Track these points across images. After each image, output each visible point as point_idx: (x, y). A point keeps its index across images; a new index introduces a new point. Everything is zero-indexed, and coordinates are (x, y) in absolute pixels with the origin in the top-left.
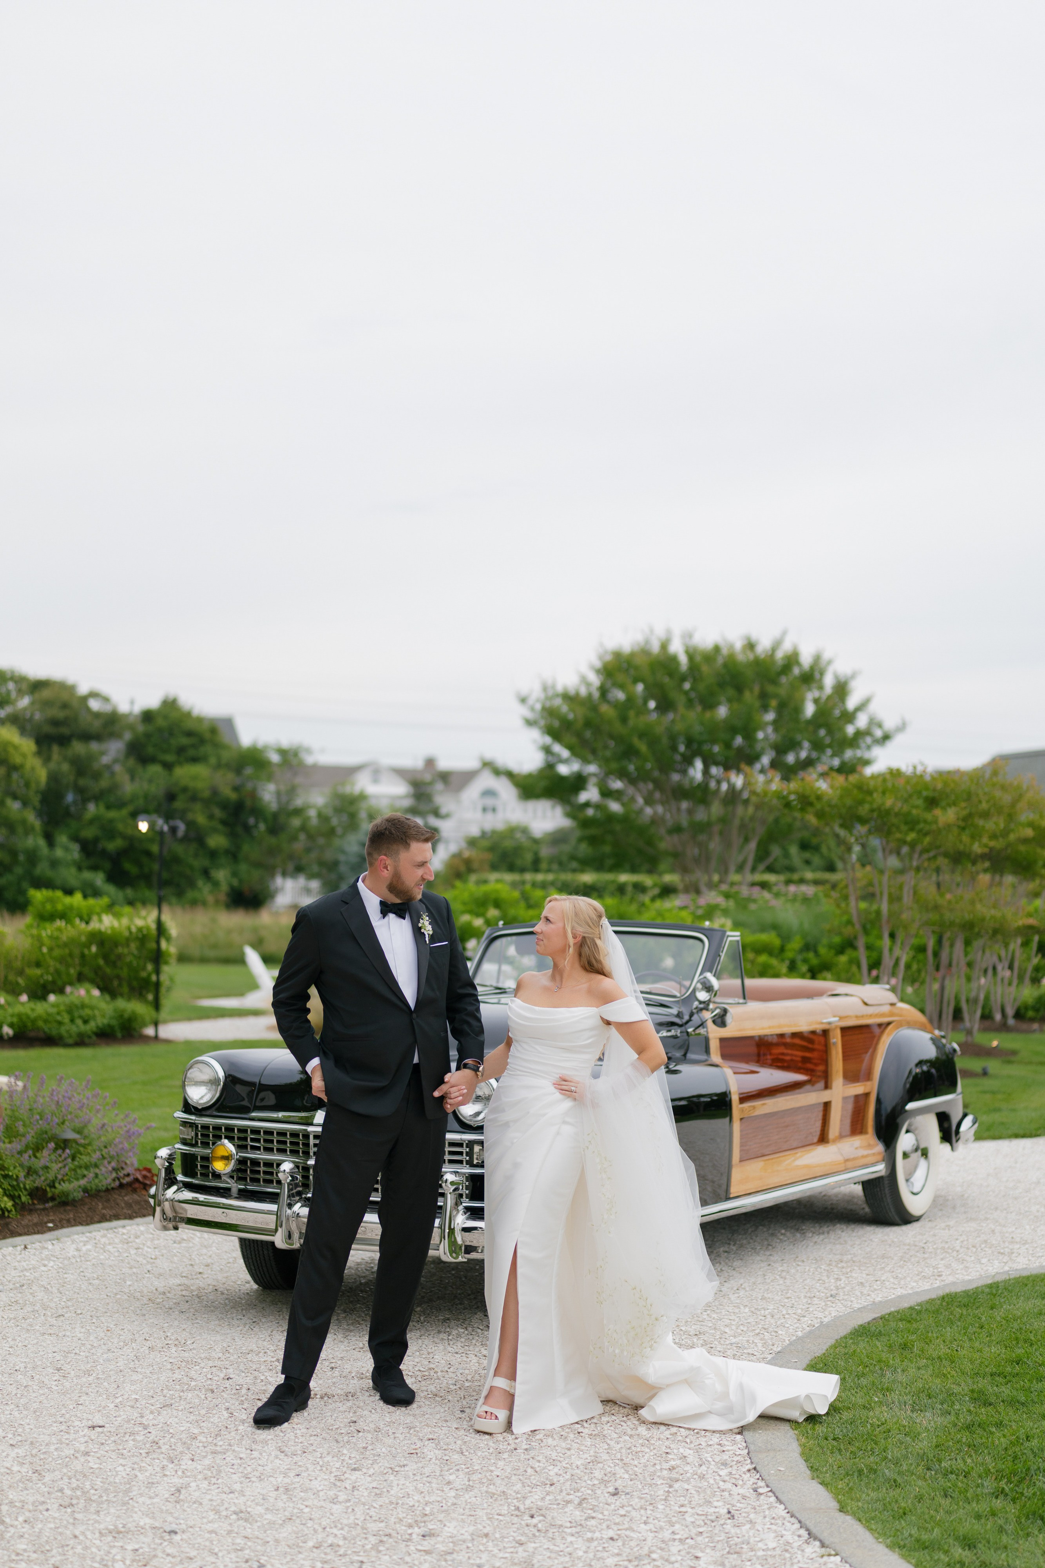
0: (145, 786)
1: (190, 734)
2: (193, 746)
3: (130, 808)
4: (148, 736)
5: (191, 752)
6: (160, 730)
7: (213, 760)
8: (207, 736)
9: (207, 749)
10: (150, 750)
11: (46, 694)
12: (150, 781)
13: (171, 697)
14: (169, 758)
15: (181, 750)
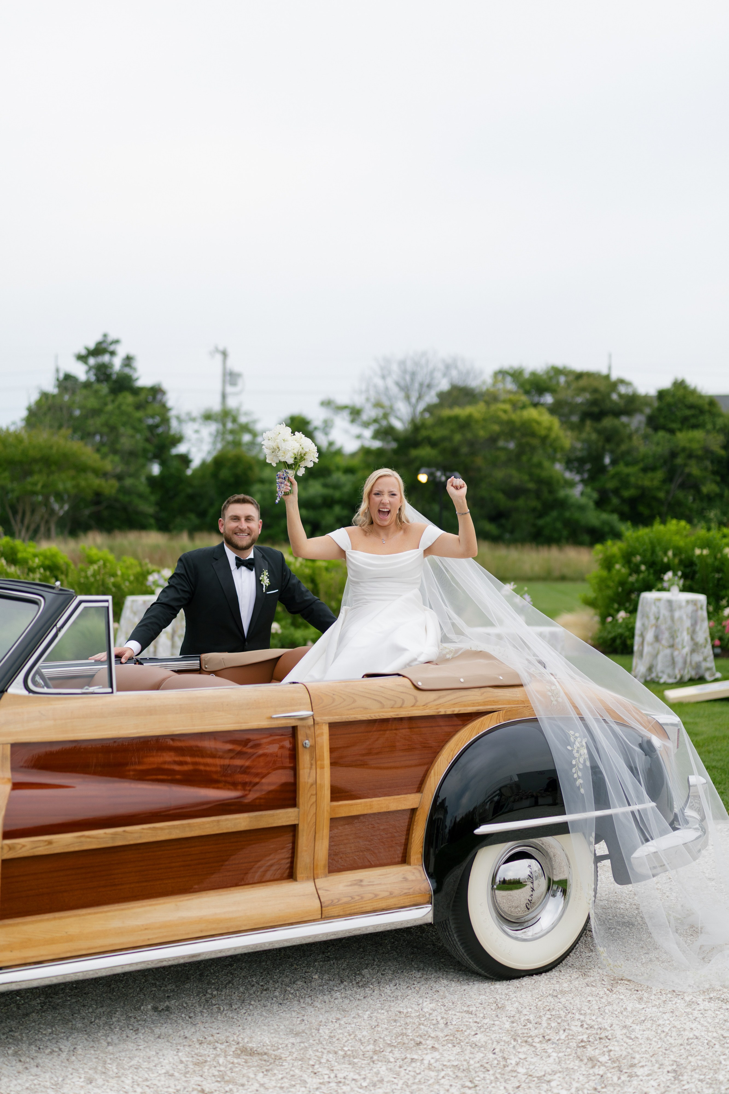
0: (654, 448)
1: (691, 407)
2: (693, 416)
3: (641, 465)
4: (660, 410)
5: (693, 421)
6: (669, 405)
7: (709, 426)
8: (707, 407)
9: (707, 417)
10: (662, 421)
11: (583, 383)
12: (658, 444)
13: (680, 380)
14: (674, 426)
15: (684, 420)
